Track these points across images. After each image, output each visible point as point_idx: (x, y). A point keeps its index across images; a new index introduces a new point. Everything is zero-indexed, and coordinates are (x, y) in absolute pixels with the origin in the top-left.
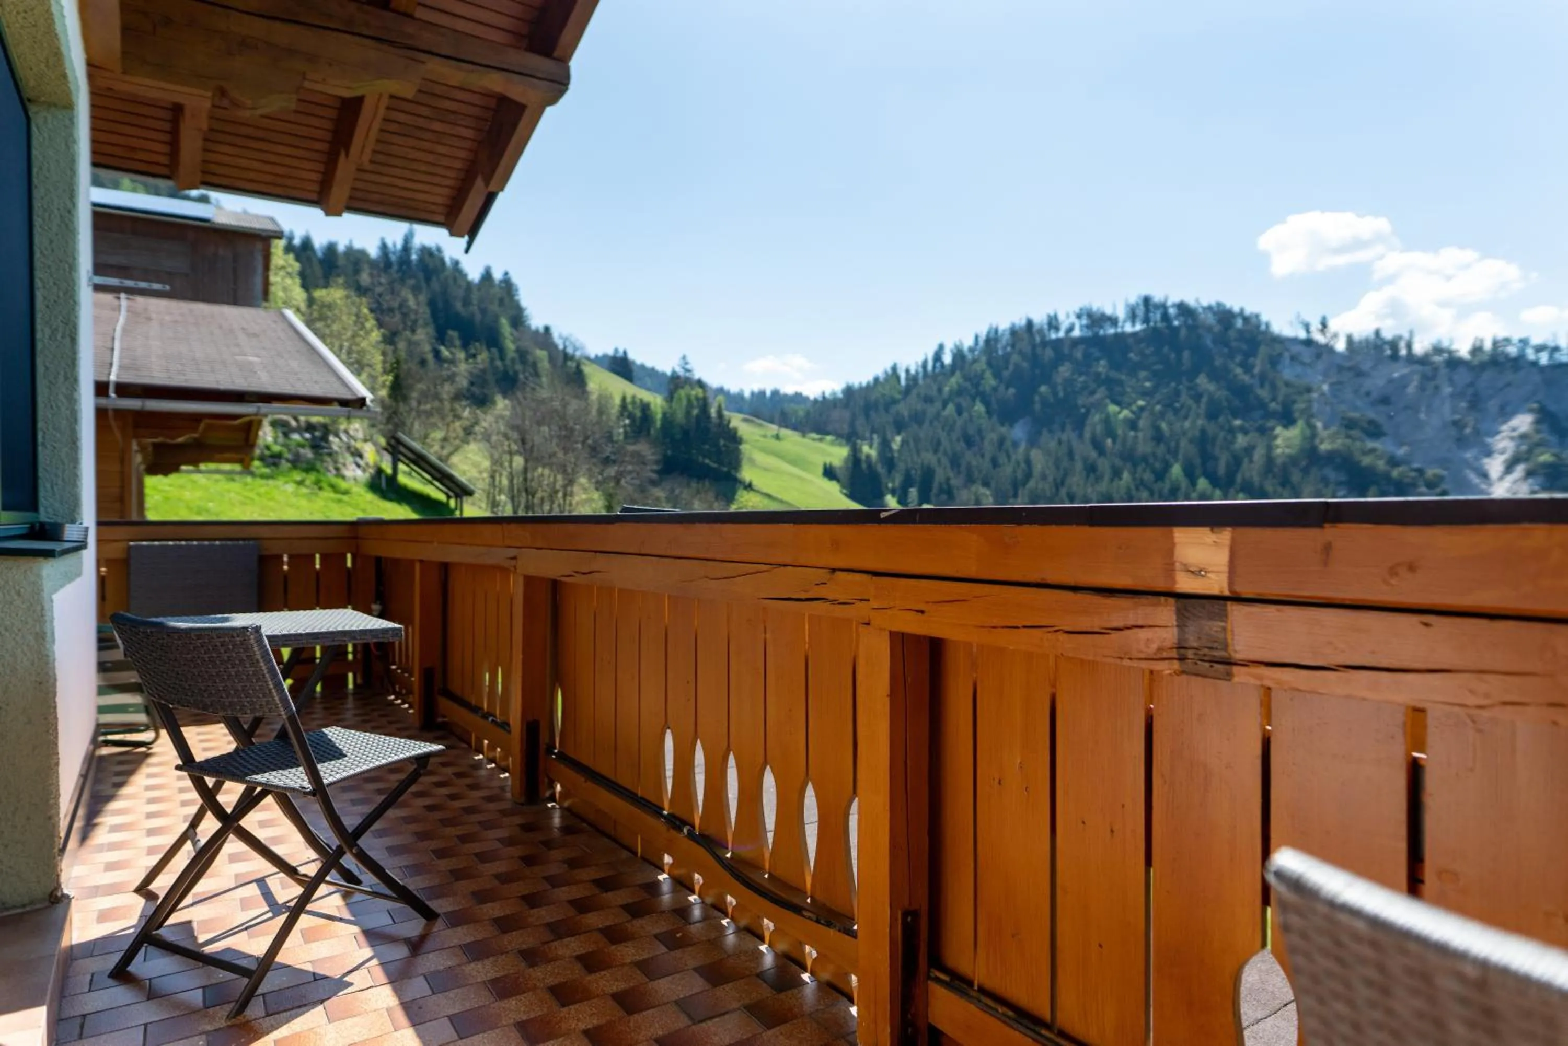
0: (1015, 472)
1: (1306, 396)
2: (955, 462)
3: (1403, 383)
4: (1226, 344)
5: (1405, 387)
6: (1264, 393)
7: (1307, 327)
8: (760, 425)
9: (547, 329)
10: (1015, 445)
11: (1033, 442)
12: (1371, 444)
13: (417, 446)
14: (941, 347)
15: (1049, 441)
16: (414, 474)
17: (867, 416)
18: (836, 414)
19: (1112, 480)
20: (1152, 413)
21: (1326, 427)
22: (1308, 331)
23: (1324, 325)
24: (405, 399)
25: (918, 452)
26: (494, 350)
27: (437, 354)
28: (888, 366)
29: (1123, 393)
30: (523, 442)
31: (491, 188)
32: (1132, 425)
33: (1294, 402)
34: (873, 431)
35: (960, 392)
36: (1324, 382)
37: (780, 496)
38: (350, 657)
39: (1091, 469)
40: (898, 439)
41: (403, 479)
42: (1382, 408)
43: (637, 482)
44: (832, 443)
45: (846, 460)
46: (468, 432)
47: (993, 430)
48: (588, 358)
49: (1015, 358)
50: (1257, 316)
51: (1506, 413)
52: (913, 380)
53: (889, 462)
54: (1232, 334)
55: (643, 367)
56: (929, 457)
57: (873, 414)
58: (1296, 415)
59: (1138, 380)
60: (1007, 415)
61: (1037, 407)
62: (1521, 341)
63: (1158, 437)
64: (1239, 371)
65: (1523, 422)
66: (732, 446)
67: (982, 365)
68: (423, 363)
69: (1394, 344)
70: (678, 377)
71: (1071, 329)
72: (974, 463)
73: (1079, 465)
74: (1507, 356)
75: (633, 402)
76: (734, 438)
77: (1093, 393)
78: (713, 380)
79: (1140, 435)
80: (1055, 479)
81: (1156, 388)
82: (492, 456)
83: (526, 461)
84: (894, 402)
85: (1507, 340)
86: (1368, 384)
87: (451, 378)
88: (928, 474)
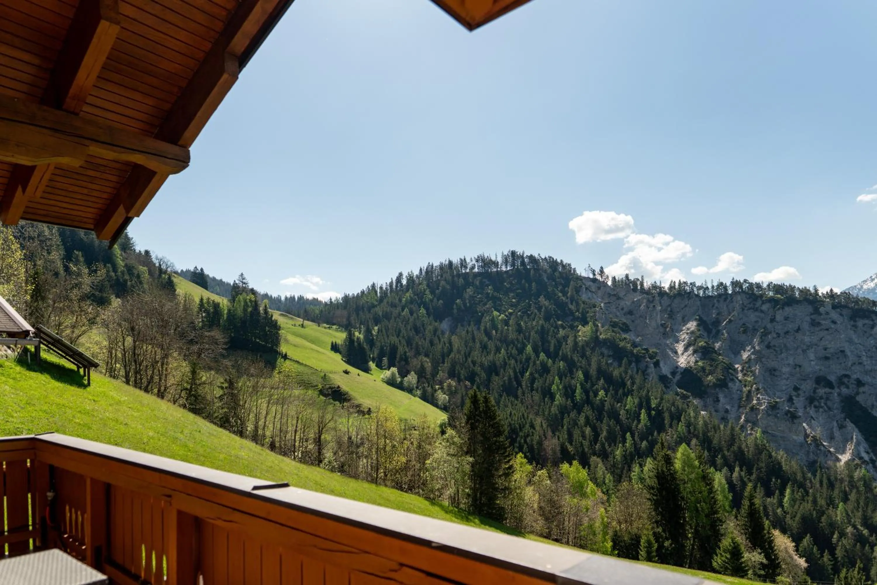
0: (443, 348)
1: (593, 309)
2: (409, 343)
3: (638, 304)
4: (554, 280)
5: (640, 306)
6: (572, 307)
7: (593, 272)
8: (292, 318)
9: (147, 252)
10: (443, 333)
11: (453, 332)
12: (624, 336)
13: (53, 332)
14: (401, 275)
15: (462, 331)
16: (51, 351)
17: (358, 315)
18: (338, 312)
19: (495, 354)
20: (517, 317)
21: (603, 327)
22: (594, 275)
23: (602, 271)
24: (43, 299)
25: (388, 336)
26: (109, 265)
27: (67, 269)
28: (370, 284)
29: (502, 305)
30: (133, 329)
31: (130, 215)
32: (506, 323)
33: (588, 312)
34: (361, 324)
35: (412, 301)
36: (602, 302)
37: (304, 362)
38: (31, 528)
39: (484, 347)
40: (376, 328)
41: (44, 355)
42: (629, 316)
43: (213, 356)
44: (336, 330)
45: (345, 341)
46: (92, 322)
47: (430, 324)
48: (176, 273)
49: (443, 283)
50: (569, 265)
51: (685, 321)
52: (384, 293)
53: (371, 342)
54: (557, 274)
55: (214, 279)
56: (394, 339)
57: (361, 313)
58: (588, 319)
59: (509, 298)
60: (439, 316)
61: (455, 311)
62: (691, 284)
63: (519, 330)
64: (560, 294)
65: (692, 325)
66: (274, 331)
67: (424, 286)
68: (56, 274)
69: (634, 283)
70: (238, 287)
71: (473, 268)
72: (420, 343)
73: (478, 345)
74: (685, 291)
75: (208, 302)
76: (275, 326)
77: (485, 304)
78: (261, 290)
79: (510, 328)
80: (465, 353)
81: (518, 302)
82: (109, 337)
83: (135, 342)
84: (374, 306)
85: (685, 283)
86: (622, 303)
87: (78, 285)
88: (394, 349)
